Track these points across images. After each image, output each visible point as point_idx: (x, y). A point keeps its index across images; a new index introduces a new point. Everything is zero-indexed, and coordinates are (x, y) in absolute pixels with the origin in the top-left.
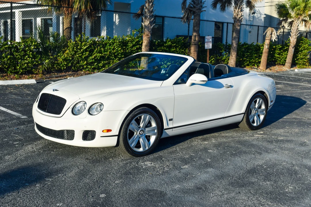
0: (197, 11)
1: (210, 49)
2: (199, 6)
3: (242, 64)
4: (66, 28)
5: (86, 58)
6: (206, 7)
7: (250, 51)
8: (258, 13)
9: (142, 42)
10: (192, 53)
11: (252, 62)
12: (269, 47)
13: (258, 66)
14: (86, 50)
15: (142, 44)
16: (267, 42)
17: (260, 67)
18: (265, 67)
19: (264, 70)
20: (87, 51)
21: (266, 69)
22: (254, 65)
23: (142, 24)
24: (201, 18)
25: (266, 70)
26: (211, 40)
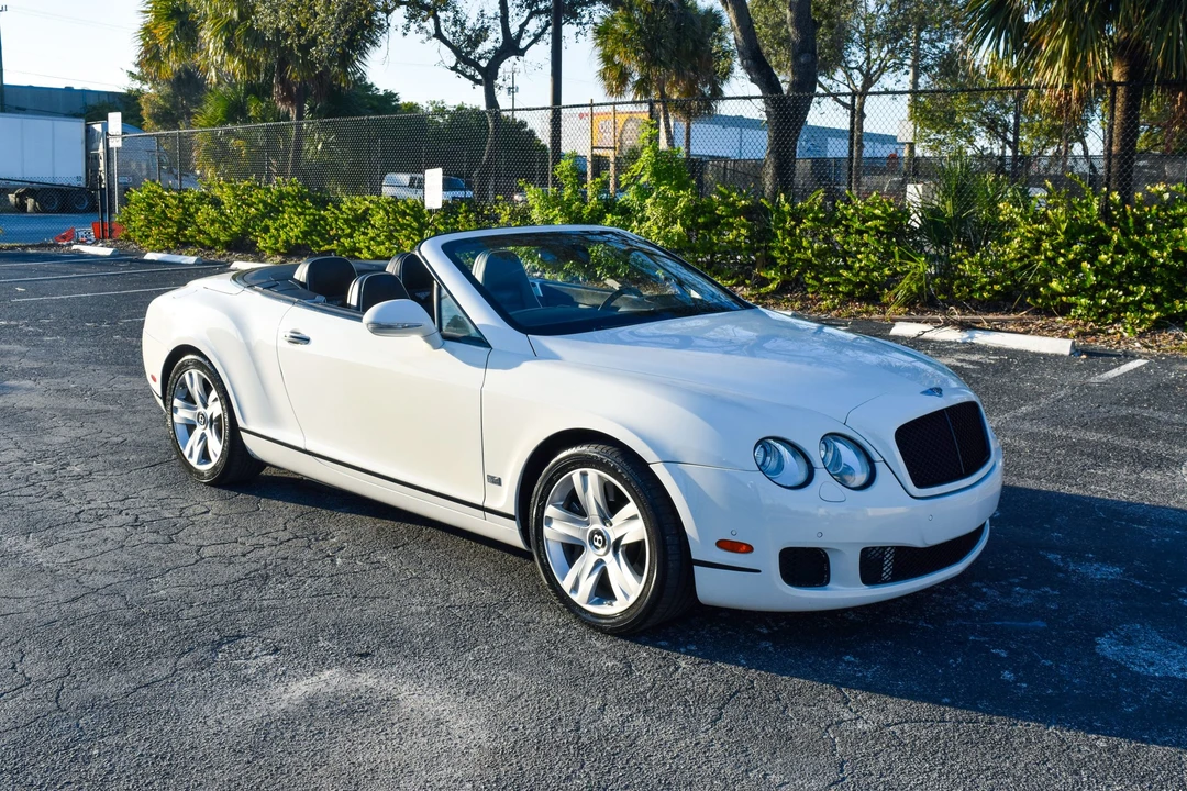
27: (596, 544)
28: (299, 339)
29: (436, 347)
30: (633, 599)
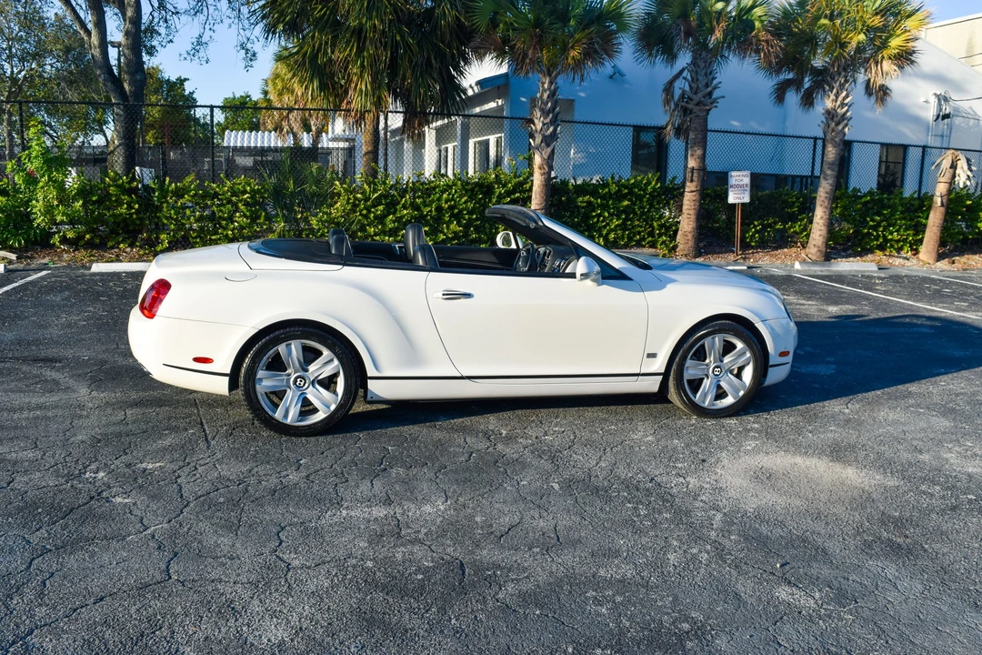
0: (696, 109)
1: (743, 204)
2: (700, 95)
3: (859, 245)
4: (366, 154)
5: (381, 219)
6: (724, 97)
7: (885, 212)
8: (970, 116)
9: (532, 184)
10: (684, 211)
11: (891, 240)
12: (944, 201)
13: (916, 252)
14: (377, 203)
15: (531, 189)
16: (941, 189)
17: (922, 256)
18: (934, 255)
19: (931, 262)
20: (380, 204)
21: (937, 261)
22: (899, 250)
23: (530, 143)
24: (709, 127)
25: (938, 263)
26: (747, 180)
27: (717, 373)
28: (452, 296)
29: (599, 285)
30: (741, 393)
